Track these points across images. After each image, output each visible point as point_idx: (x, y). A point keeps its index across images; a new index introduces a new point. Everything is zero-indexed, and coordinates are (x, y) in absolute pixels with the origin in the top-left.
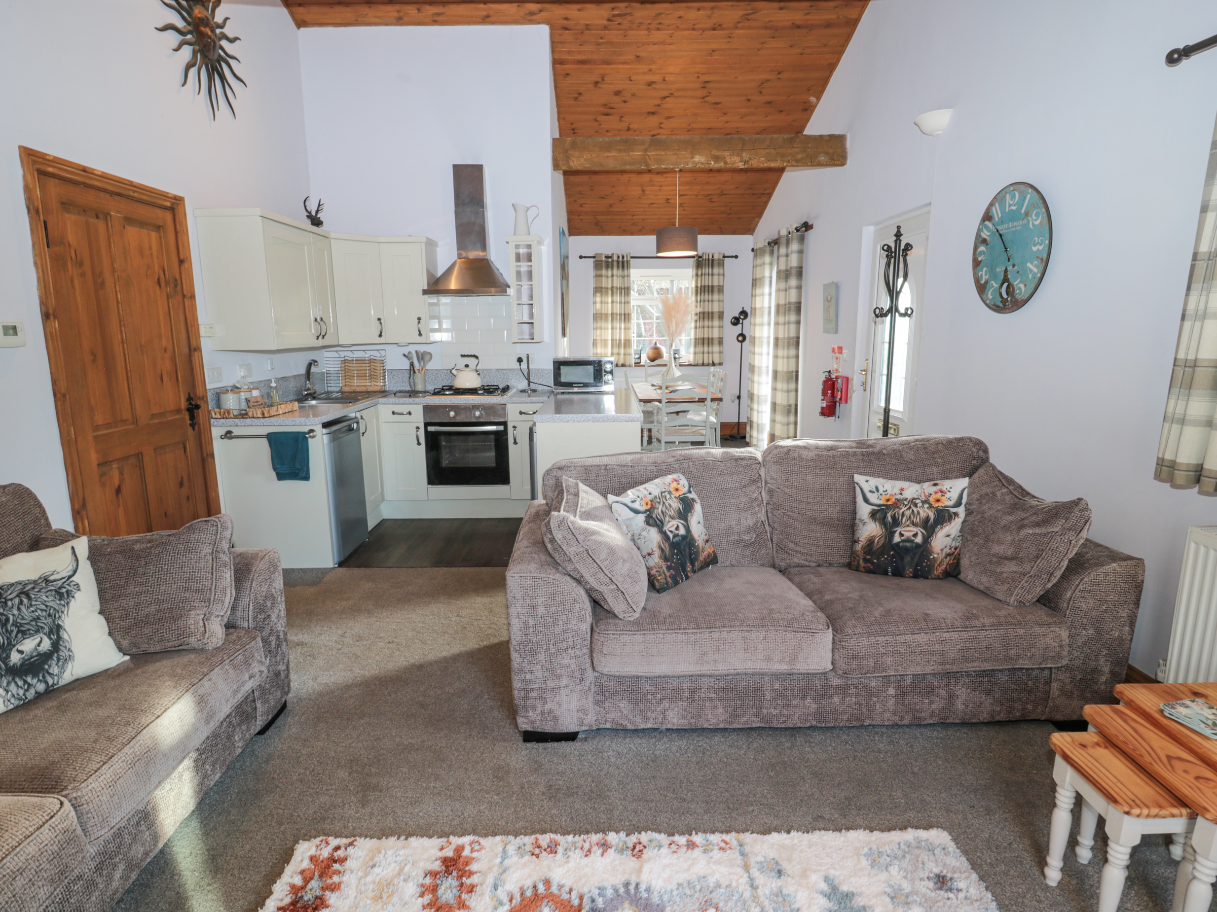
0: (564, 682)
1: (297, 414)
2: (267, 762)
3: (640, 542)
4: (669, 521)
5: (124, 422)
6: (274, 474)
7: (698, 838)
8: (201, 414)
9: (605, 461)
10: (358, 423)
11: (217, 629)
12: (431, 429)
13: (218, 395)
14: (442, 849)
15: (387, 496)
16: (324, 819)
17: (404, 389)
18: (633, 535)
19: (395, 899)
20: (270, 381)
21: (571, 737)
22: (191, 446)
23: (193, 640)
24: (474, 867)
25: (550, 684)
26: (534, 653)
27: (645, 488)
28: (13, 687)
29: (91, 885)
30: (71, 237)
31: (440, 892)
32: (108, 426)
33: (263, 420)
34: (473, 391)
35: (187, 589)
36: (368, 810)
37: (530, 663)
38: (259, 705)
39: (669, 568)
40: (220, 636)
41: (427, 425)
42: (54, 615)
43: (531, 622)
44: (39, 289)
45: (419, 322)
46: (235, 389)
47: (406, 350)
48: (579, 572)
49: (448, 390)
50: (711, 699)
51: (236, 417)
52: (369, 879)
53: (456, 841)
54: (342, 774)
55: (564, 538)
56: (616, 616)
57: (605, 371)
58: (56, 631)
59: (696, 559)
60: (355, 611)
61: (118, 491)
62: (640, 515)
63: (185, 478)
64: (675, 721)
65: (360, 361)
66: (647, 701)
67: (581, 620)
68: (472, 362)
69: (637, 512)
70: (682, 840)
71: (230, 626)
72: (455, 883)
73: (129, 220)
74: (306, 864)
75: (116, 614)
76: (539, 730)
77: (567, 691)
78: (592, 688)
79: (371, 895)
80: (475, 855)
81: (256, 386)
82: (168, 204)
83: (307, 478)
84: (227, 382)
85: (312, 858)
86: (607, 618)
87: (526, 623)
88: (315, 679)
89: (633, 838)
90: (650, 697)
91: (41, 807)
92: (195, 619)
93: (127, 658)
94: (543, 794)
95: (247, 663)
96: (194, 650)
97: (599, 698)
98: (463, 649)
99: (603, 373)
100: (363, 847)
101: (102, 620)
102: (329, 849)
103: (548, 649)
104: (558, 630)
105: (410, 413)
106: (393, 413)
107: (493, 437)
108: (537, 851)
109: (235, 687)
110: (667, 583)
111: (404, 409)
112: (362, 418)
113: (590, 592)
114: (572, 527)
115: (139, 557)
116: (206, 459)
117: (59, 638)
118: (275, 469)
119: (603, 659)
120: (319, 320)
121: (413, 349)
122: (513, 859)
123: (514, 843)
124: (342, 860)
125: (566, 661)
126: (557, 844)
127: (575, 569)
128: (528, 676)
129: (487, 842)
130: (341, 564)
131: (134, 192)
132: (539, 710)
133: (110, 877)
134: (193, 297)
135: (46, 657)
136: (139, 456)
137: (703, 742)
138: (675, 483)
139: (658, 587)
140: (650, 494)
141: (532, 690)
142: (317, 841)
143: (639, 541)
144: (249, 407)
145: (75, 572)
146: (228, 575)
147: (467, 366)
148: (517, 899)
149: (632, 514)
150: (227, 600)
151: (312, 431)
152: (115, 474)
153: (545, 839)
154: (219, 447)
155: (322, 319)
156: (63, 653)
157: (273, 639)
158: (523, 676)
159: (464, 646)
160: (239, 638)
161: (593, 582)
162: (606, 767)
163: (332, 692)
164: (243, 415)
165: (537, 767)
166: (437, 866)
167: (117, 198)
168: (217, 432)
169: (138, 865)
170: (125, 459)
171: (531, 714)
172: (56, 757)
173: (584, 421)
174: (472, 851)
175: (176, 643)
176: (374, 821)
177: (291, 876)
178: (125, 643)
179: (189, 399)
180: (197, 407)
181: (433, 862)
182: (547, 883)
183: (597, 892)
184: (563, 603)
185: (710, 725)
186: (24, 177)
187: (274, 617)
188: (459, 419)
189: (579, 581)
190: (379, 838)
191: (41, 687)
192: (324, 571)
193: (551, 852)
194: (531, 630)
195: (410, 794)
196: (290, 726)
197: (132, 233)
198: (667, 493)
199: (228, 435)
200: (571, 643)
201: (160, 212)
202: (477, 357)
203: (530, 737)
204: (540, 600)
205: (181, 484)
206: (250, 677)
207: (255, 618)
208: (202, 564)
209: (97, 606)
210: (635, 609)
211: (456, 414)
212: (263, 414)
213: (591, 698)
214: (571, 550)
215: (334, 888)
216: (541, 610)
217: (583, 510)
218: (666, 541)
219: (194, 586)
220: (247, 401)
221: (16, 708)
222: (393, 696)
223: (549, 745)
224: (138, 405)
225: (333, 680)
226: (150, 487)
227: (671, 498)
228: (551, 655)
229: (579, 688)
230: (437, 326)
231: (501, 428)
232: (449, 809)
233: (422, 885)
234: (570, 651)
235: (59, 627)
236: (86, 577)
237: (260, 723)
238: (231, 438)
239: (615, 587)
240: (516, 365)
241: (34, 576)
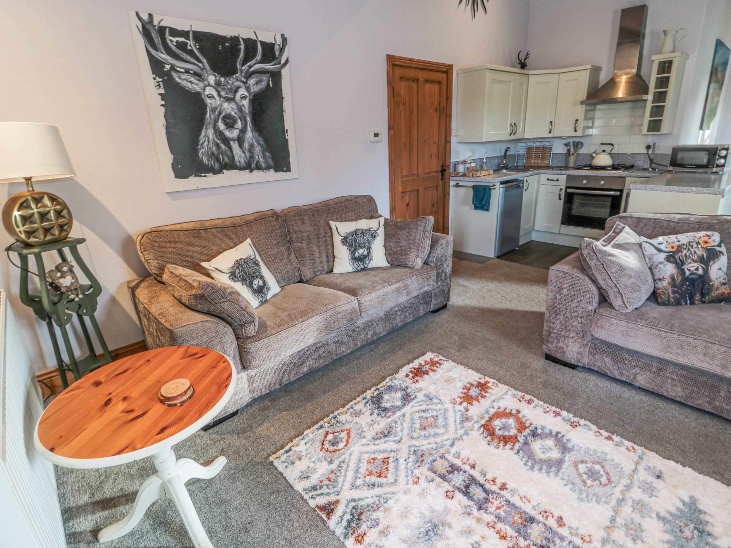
0: (572, 335)
1: (491, 176)
2: (431, 323)
3: (656, 271)
4: (690, 263)
5: (414, 175)
6: (473, 206)
7: (616, 438)
8: (446, 174)
9: (658, 216)
10: (523, 183)
11: (419, 263)
12: (569, 190)
13: (456, 165)
14: (480, 379)
15: (537, 228)
16: (441, 349)
17: (561, 165)
18: (652, 265)
19: (453, 384)
20: (483, 159)
21: (573, 367)
22: (440, 188)
23: (409, 264)
24: (489, 391)
25: (563, 333)
26: (557, 313)
27: (676, 237)
28: (355, 264)
29: (361, 332)
30: (403, 93)
31: (471, 391)
32: (407, 176)
33: (472, 178)
34: (603, 168)
35: (412, 244)
36: (459, 354)
37: (554, 318)
38: (433, 300)
39: (674, 292)
40: (420, 265)
41: (567, 187)
42: (370, 243)
43: (558, 297)
44: (388, 117)
45: (576, 123)
46: (464, 162)
47: (566, 141)
48: (595, 276)
49: (587, 166)
50: (673, 379)
51: (461, 176)
52: (447, 374)
53: (487, 379)
54: (456, 338)
55: (589, 254)
56: (614, 308)
57: (719, 156)
58: (369, 248)
59: (708, 294)
60: (494, 279)
61: (408, 205)
62: (663, 253)
63: (436, 204)
64: (642, 383)
65: (538, 148)
66: (624, 363)
67: (590, 303)
68: (608, 148)
69: (660, 251)
70: (605, 434)
71: (426, 263)
72: (478, 391)
73: (427, 81)
74: (428, 359)
75: (388, 248)
76: (553, 355)
77: (573, 340)
78: (589, 344)
79: (445, 379)
80: (493, 387)
81: (474, 161)
82: (445, 70)
83: (487, 210)
84: (461, 159)
85: (431, 359)
86: (608, 307)
87: (555, 297)
88: (462, 301)
89: (576, 419)
90: (627, 362)
91: (349, 298)
92: (412, 256)
93: (389, 265)
94: (541, 382)
95: (428, 279)
96: (409, 267)
97: (593, 351)
98: (538, 310)
99: (717, 157)
100: (449, 364)
101: (383, 249)
102: (438, 359)
103: (565, 314)
104: (573, 305)
105: (558, 180)
106: (548, 179)
107: (610, 199)
108: (521, 399)
109: (420, 286)
110: (668, 301)
111: (555, 177)
112: (527, 181)
113: (600, 289)
114: (594, 249)
115: (399, 228)
116: (445, 196)
117: (370, 251)
118: (473, 203)
119: (596, 329)
120: (513, 125)
121: (571, 140)
122: (509, 397)
123: (513, 391)
124: (440, 364)
125: (575, 324)
126: (533, 401)
127: (593, 274)
128: (552, 325)
129: (501, 386)
130: (498, 257)
131: (430, 66)
132: (555, 345)
133: (367, 334)
134: (451, 116)
135: (365, 257)
136: (418, 191)
137: (661, 404)
138: (707, 237)
139: (659, 302)
140: (679, 241)
141: (553, 333)
142: (435, 354)
143: (654, 270)
144: (468, 171)
145: (378, 229)
146: (428, 242)
147: (604, 151)
148: (502, 410)
149: (656, 252)
150: (426, 252)
151: (494, 185)
152: (407, 197)
153: (528, 397)
154: (452, 191)
155: (515, 124)
156: (370, 257)
157: (443, 275)
158: (549, 324)
159: (540, 309)
160: (427, 268)
161: (602, 284)
162: (584, 387)
163: (467, 308)
164: (464, 175)
165: (545, 371)
166: (475, 383)
167: (422, 71)
168: (452, 183)
169: (377, 335)
170: (412, 191)
171: (550, 345)
172: (358, 287)
173: (670, 191)
174: (493, 385)
175: (404, 263)
176: (460, 358)
177: (421, 360)
178: (389, 259)
179: (442, 166)
180: (445, 170)
181: (474, 381)
182: (518, 412)
183: (540, 427)
184: (579, 291)
185: (669, 395)
186: (387, 68)
187: (445, 265)
188: (589, 186)
189: (594, 281)
190: (458, 364)
191: (362, 267)
192: (489, 259)
193: (528, 403)
194: (558, 301)
195: (479, 356)
196: (445, 315)
197: (428, 86)
198: (694, 243)
199: (457, 185)
200: (580, 315)
201: (440, 74)
202: (612, 145)
203: (549, 357)
204: (565, 286)
205: (433, 206)
206: (428, 285)
207: (436, 263)
208: (419, 235)
209: (383, 244)
210: (628, 307)
211: (587, 182)
212: (473, 175)
213: (587, 349)
214: (592, 263)
215: (434, 371)
216: (565, 292)
217: (617, 242)
218: (681, 275)
219: (415, 243)
220: (468, 168)
221: (355, 271)
222: (492, 318)
223: (558, 365)
224: (420, 168)
225: (470, 303)
226: (420, 205)
227: (697, 247)
228: (567, 317)
229: (580, 341)
230: (591, 125)
231: (618, 193)
232: (492, 368)
233: (465, 386)
234: (579, 319)
235: (370, 247)
236: (381, 232)
237: (432, 308)
238: (458, 187)
239: (617, 290)
240: (644, 151)
241: (366, 228)
